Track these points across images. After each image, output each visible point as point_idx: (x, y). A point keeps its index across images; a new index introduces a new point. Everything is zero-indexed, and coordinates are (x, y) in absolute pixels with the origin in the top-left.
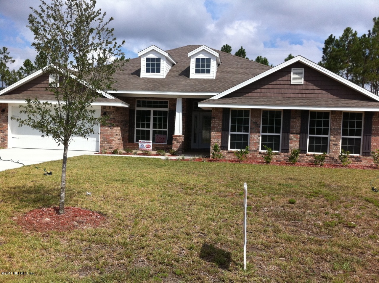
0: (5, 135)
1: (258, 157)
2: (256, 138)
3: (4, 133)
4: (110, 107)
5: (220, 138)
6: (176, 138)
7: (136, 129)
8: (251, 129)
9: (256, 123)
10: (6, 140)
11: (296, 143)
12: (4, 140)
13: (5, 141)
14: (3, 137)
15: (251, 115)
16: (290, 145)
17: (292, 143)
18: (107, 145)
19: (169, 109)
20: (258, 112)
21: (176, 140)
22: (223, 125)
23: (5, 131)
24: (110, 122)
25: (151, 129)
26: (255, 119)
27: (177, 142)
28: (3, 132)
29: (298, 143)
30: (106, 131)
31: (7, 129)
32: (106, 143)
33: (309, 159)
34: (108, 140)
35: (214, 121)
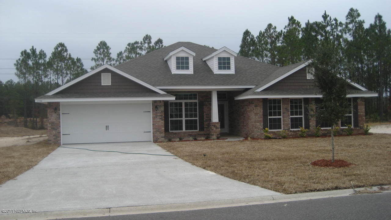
0: (58, 132)
1: (289, 134)
2: (287, 120)
3: (57, 131)
4: (160, 101)
5: (262, 122)
6: (215, 124)
7: (170, 119)
8: (283, 113)
9: (287, 108)
10: (59, 137)
11: (314, 122)
12: (56, 137)
13: (59, 139)
14: (56, 134)
15: (282, 103)
16: (310, 123)
17: (311, 122)
18: (159, 134)
19: (199, 100)
20: (287, 100)
21: (215, 126)
22: (263, 111)
23: (58, 128)
24: (161, 114)
25: (184, 119)
26: (285, 106)
27: (216, 128)
28: (55, 130)
29: (315, 122)
30: (158, 123)
31: (60, 127)
32: (158, 133)
33: (323, 133)
34: (160, 130)
35: (257, 108)
